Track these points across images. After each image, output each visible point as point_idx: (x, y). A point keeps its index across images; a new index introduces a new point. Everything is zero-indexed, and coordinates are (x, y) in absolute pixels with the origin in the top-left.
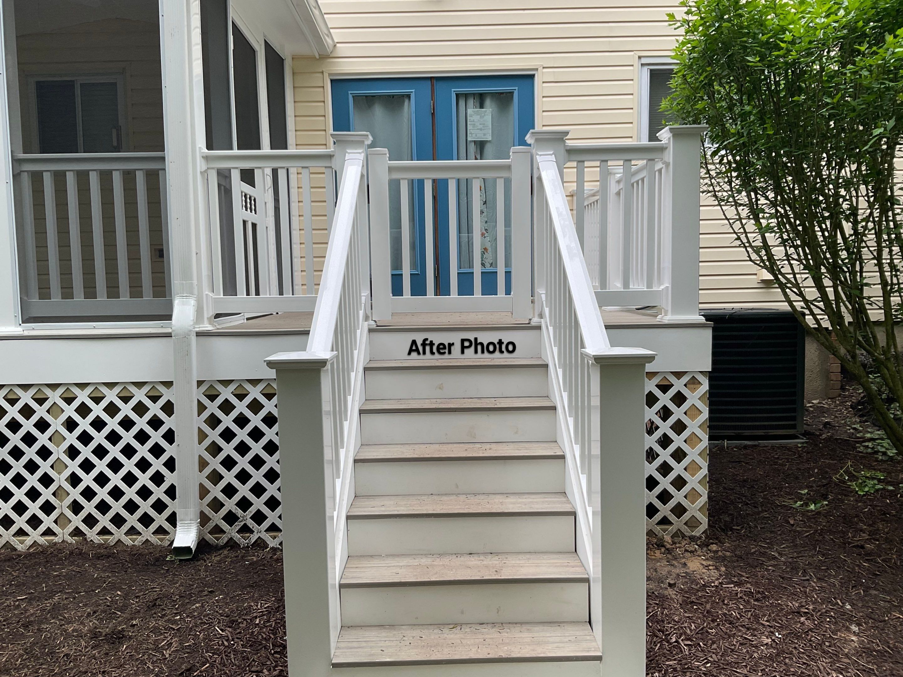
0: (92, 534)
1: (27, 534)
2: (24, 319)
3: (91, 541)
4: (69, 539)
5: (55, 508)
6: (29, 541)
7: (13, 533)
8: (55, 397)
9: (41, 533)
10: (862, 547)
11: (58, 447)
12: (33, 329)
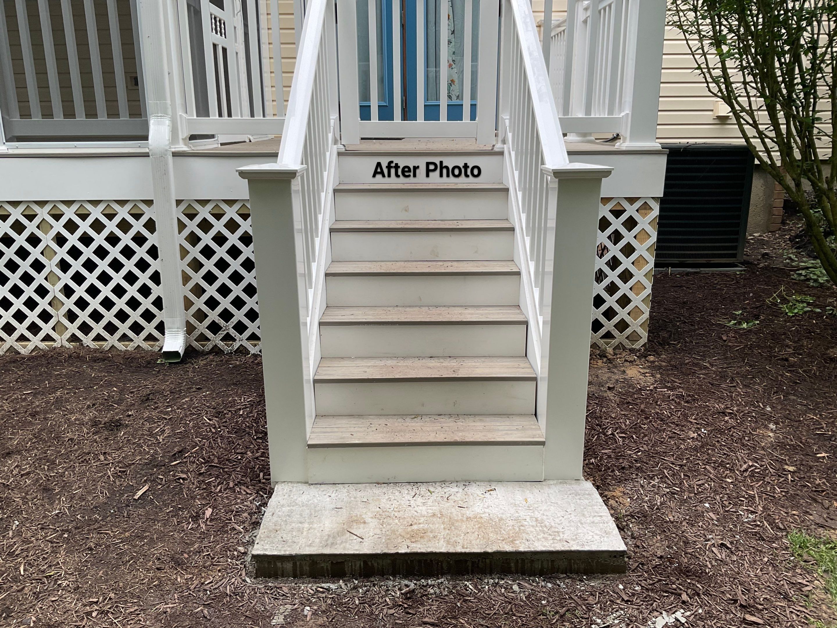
0: (87, 340)
1: (28, 340)
2: (7, 138)
3: (87, 346)
4: (67, 344)
5: (52, 317)
6: (31, 346)
7: (16, 338)
8: (43, 213)
9: (41, 339)
10: (787, 360)
11: (50, 260)
12: (17, 148)
